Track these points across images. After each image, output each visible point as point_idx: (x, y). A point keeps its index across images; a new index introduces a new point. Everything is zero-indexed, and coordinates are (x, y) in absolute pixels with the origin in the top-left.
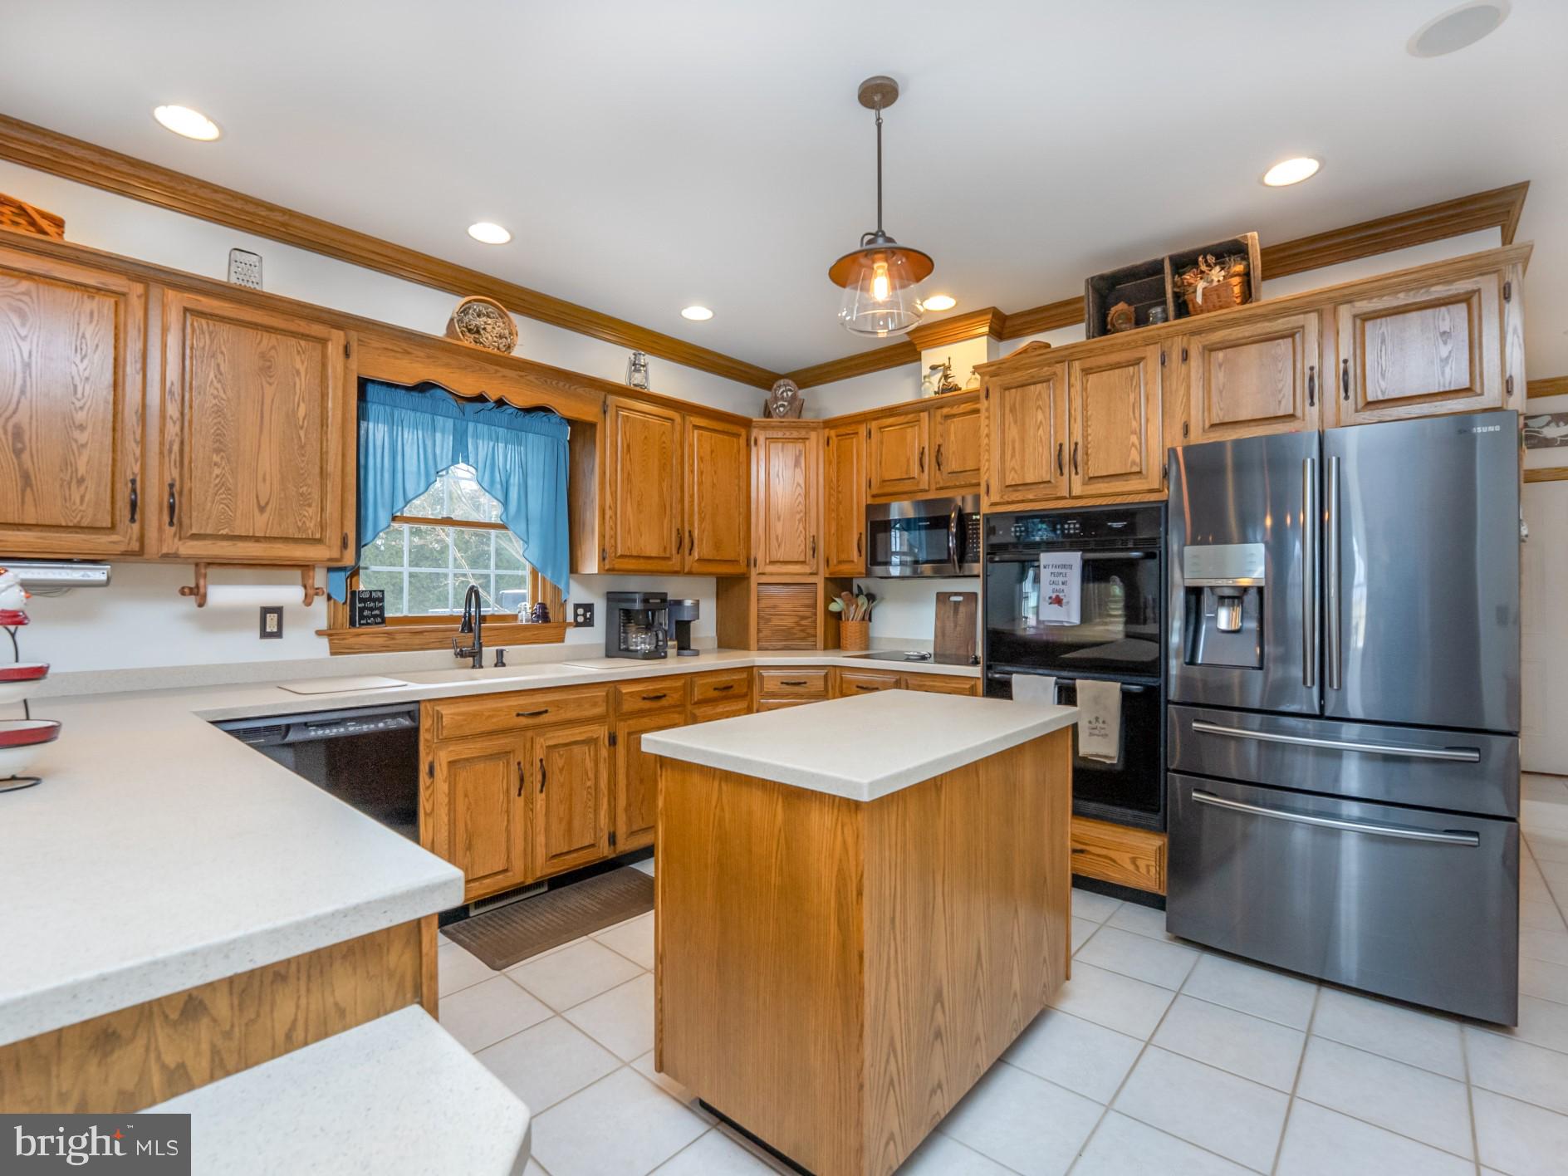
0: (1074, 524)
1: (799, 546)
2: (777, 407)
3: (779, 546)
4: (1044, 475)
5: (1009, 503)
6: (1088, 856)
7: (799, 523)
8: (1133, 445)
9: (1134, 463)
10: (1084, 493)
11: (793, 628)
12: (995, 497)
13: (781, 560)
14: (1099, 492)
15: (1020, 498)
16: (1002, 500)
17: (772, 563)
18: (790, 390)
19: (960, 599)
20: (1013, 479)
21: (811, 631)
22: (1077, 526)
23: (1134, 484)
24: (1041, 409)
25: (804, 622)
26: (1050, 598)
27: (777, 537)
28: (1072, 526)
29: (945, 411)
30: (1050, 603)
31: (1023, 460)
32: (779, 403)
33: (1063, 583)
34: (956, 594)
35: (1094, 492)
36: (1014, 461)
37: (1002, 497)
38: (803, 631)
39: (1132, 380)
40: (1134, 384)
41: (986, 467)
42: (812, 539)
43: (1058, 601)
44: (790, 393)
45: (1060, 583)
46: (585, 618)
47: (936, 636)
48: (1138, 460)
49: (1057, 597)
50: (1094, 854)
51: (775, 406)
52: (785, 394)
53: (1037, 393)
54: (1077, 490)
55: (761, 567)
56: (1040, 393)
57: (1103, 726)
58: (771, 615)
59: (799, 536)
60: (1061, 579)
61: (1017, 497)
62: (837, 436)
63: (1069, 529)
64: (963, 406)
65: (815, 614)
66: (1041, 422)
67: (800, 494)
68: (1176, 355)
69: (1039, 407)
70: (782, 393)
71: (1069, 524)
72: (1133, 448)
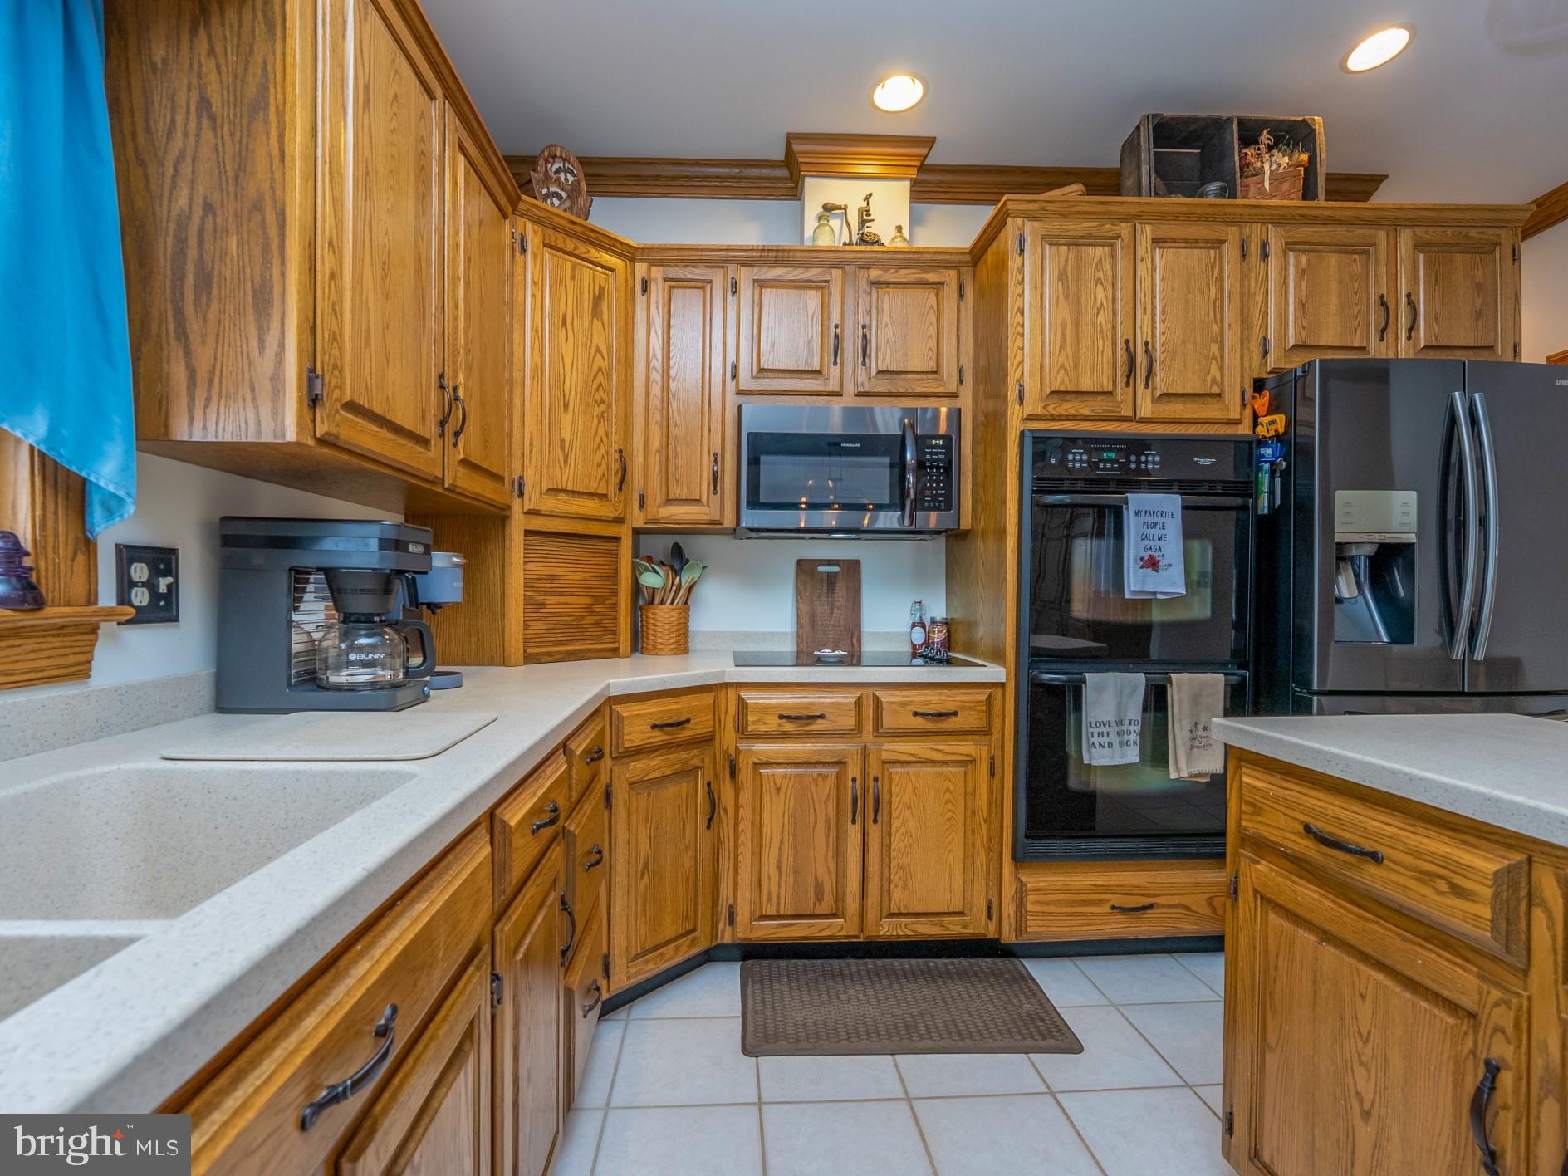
0: (1154, 455)
1: (599, 465)
2: (547, 195)
3: (566, 461)
4: (1105, 383)
5: (1053, 419)
6: (1159, 911)
7: (599, 422)
8: (1214, 357)
9: (1214, 381)
10: (1155, 415)
11: (582, 618)
12: (1032, 406)
13: (569, 488)
14: (1173, 415)
15: (1072, 412)
16: (1045, 413)
17: (552, 491)
18: (572, 173)
19: (836, 569)
20: (1062, 382)
21: (607, 623)
22: (1157, 459)
23: (1211, 411)
24: (1101, 283)
25: (599, 608)
26: (1142, 559)
27: (563, 441)
28: (1150, 459)
29: (875, 273)
30: (1142, 567)
31: (1076, 357)
32: (554, 189)
33: (1160, 539)
34: (830, 562)
35: (1166, 415)
36: (1063, 353)
37: (1045, 408)
38: (597, 623)
39: (1213, 268)
40: (1215, 275)
41: (1018, 359)
42: (617, 456)
43: (1152, 564)
44: (571, 179)
45: (1156, 538)
46: (155, 596)
47: (799, 625)
48: (1219, 378)
49: (1151, 557)
50: (1164, 906)
51: (544, 191)
52: (562, 176)
53: (1096, 260)
54: (1146, 408)
55: (532, 501)
56: (1100, 261)
57: (1204, 734)
58: (546, 594)
59: (599, 447)
60: (1156, 532)
61: (1066, 410)
62: (665, 280)
63: (1146, 462)
64: (903, 272)
65: (615, 593)
66: (1101, 304)
67: (600, 369)
68: (1254, 250)
69: (1099, 281)
70: (558, 171)
71: (1147, 455)
72: (1214, 362)
